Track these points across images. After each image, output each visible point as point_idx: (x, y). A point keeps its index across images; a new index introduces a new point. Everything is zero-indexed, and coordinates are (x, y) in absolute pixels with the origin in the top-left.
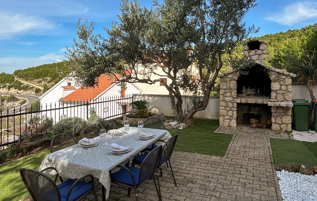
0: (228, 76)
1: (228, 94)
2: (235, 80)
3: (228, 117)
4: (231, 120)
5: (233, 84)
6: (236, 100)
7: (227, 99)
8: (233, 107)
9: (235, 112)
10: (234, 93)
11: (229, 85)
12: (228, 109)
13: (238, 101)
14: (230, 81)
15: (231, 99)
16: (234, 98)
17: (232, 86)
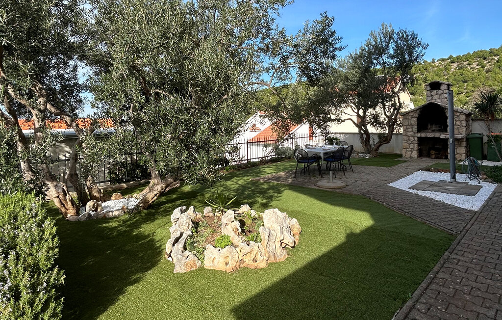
0: (409, 114)
1: (410, 130)
2: (416, 117)
3: (410, 149)
4: (412, 152)
5: (414, 121)
6: (416, 134)
7: (409, 134)
8: (414, 140)
9: (416, 145)
10: (415, 128)
11: (411, 122)
12: (410, 142)
13: (419, 135)
14: (412, 118)
15: (412, 133)
16: (415, 133)
17: (413, 122)
